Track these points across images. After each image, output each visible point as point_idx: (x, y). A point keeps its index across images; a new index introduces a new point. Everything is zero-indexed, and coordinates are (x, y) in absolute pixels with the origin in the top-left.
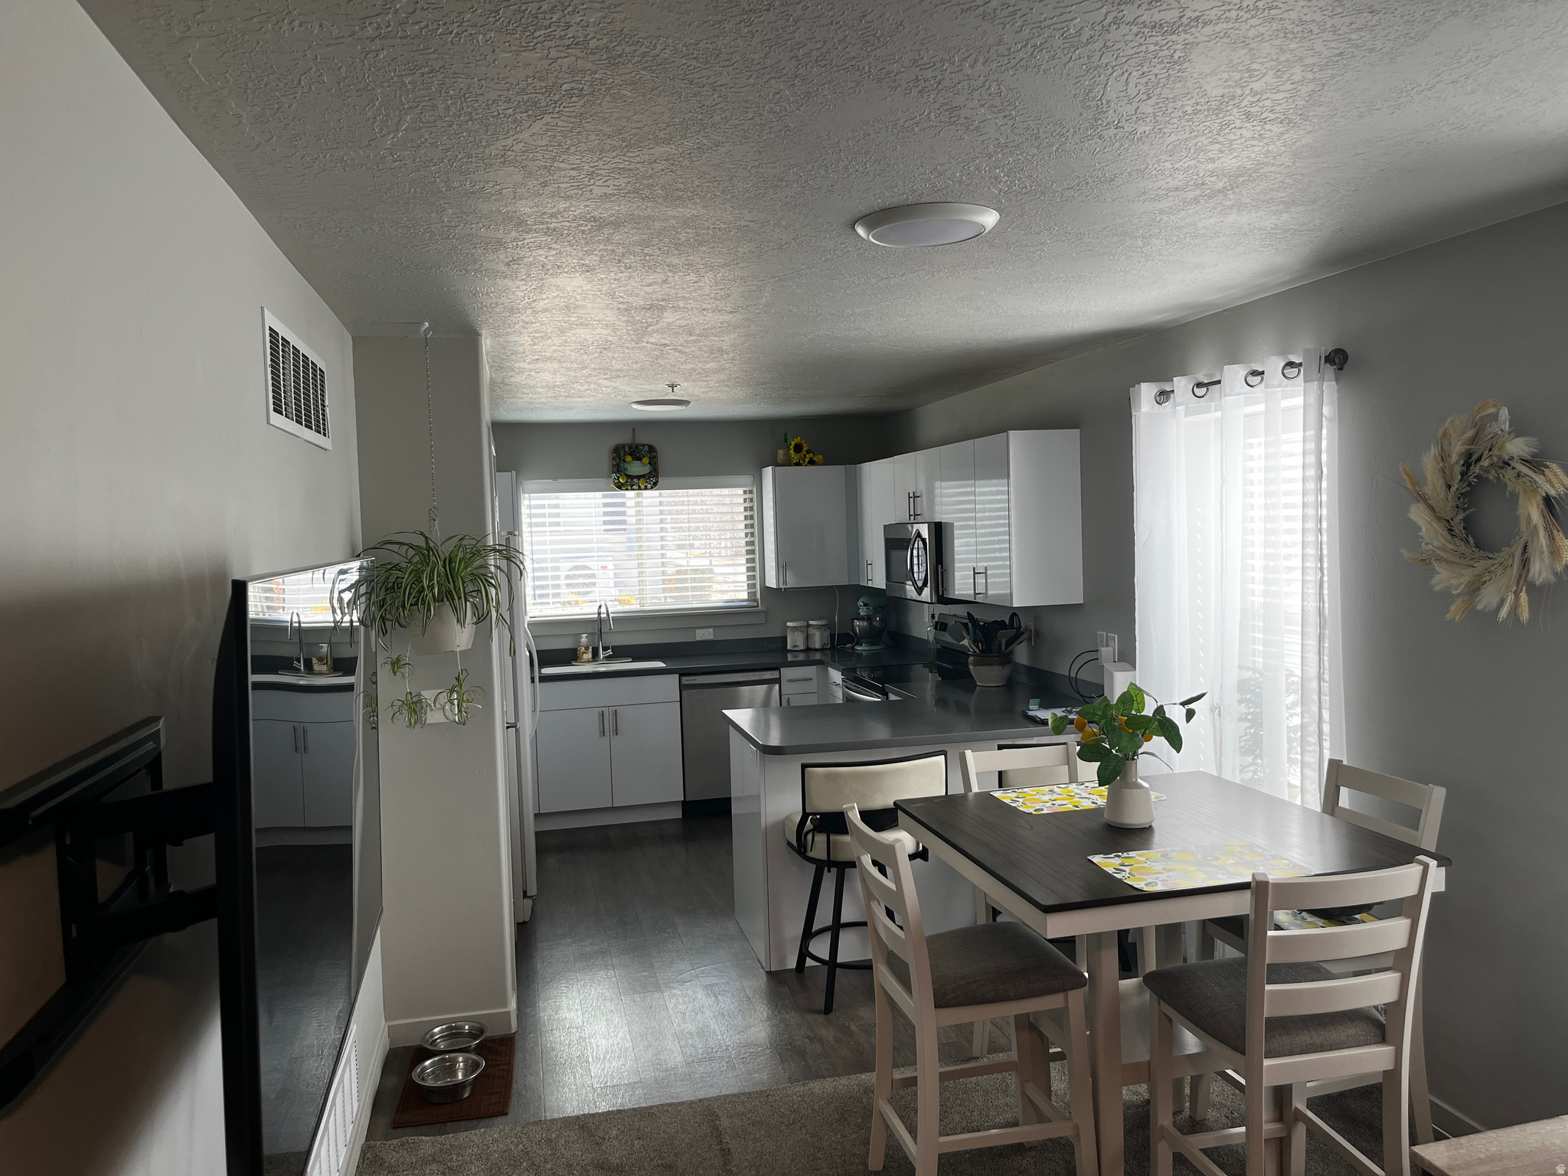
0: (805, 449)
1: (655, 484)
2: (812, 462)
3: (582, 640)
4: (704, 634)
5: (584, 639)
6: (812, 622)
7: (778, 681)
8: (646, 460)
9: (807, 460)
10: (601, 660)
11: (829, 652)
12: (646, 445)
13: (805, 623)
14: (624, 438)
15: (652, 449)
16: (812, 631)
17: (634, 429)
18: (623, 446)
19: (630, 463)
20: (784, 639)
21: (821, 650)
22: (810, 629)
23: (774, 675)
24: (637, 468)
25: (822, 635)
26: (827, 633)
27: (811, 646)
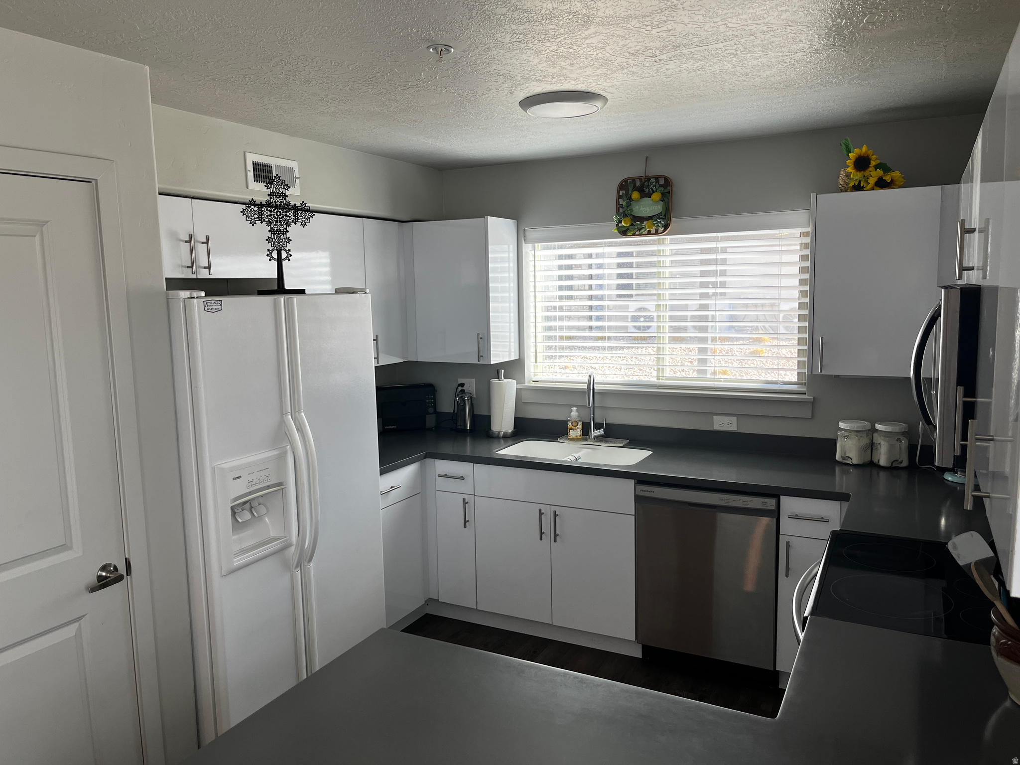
0: (873, 163)
1: (666, 227)
2: (881, 184)
3: (572, 413)
4: (724, 423)
5: (574, 413)
6: (878, 426)
7: (776, 514)
8: (656, 196)
9: (872, 181)
10: (591, 440)
11: (904, 475)
12: (661, 176)
13: (866, 425)
14: (635, 170)
15: (668, 182)
16: (877, 439)
17: (647, 158)
18: (633, 180)
19: (637, 201)
20: (833, 443)
21: (892, 469)
22: (875, 435)
23: (770, 503)
24: (648, 207)
25: (891, 448)
26: (904, 443)
27: (875, 461)
